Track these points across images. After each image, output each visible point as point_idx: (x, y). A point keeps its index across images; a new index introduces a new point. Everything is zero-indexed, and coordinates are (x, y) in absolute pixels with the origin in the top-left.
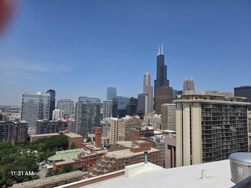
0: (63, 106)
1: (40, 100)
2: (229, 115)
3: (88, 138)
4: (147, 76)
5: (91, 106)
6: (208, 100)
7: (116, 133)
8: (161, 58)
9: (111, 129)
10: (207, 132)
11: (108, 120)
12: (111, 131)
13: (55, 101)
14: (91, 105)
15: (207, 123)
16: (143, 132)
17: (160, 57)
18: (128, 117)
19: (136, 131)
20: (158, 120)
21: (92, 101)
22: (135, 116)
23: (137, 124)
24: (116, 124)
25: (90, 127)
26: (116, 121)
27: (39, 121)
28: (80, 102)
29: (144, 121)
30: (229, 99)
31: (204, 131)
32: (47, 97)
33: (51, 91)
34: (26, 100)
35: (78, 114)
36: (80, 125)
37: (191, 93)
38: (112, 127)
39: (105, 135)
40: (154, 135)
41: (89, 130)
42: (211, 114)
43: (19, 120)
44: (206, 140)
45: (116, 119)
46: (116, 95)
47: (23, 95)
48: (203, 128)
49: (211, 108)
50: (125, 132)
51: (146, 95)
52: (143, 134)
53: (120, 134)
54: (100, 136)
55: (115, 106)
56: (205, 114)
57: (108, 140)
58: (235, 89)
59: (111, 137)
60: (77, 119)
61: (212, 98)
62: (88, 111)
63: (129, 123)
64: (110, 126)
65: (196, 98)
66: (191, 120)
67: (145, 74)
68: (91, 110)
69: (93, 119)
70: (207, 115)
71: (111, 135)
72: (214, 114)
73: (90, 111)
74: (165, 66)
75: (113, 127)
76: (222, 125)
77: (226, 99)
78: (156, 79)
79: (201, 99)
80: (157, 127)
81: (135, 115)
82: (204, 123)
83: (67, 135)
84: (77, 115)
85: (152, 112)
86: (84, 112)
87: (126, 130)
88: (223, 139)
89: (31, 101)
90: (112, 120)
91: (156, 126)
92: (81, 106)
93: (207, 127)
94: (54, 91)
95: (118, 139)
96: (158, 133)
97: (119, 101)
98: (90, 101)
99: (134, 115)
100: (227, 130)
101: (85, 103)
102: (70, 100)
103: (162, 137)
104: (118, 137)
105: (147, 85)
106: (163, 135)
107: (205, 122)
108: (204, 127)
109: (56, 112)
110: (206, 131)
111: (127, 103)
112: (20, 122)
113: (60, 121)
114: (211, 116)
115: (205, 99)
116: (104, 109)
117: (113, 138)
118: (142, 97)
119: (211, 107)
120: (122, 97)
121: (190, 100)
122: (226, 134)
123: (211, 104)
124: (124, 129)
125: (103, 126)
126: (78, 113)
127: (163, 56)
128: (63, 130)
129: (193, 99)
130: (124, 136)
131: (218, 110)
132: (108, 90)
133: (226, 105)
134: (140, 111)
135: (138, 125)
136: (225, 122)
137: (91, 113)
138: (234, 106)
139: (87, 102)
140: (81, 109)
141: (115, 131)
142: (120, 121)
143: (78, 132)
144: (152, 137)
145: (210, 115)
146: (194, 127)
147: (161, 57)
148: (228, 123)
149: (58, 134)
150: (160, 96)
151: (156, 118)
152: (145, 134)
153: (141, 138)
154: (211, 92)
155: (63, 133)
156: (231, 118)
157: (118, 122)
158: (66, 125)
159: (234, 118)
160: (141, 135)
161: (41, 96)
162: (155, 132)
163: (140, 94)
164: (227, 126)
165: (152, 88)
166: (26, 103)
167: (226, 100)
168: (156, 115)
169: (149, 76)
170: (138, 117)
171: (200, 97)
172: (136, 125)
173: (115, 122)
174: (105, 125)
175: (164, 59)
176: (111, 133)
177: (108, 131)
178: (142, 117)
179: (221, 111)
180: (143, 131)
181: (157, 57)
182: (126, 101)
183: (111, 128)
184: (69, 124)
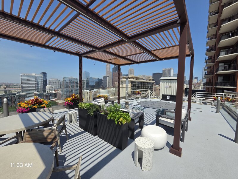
0: (53, 83)
1: (35, 79)
4: (108, 65)
5: (72, 83)
6: (135, 80)
11: (83, 92)
12: (85, 98)
13: (47, 80)
18: (95, 90)
27: (36, 93)
32: (40, 77)
33: (43, 73)
34: (25, 79)
35: (64, 88)
36: (65, 95)
37: (132, 76)
43: (19, 93)
46: (89, 76)
47: (21, 75)
51: (108, 77)
55: (87, 83)
56: (133, 87)
58: (153, 74)
60: (63, 92)
61: (137, 78)
62: (70, 86)
64: (85, 95)
65: (129, 79)
68: (72, 85)
75: (87, 95)
77: (144, 79)
79: (131, 79)
81: (99, 88)
83: (56, 101)
85: (111, 87)
86: (67, 87)
89: (29, 80)
92: (65, 83)
94: (45, 73)
97: (90, 80)
98: (71, 80)
101: (68, 81)
102: (58, 79)
105: (108, 70)
109: (48, 87)
111: (95, 82)
112: (21, 94)
113: (51, 93)
115: (134, 79)
118: (105, 78)
119: (136, 83)
120: (92, 78)
128: (54, 98)
131: (139, 85)
133: (144, 83)
137: (72, 87)
138: (147, 83)
140: (65, 85)
142: (91, 92)
143: (64, 99)
149: (50, 101)
151: (113, 90)
155: (53, 100)
157: (89, 93)
158: (55, 95)
161: (35, 77)
163: (104, 76)
165: (111, 73)
166: (25, 81)
168: (113, 88)
173: (88, 92)
179: (141, 85)
182: (94, 80)
184: (58, 95)
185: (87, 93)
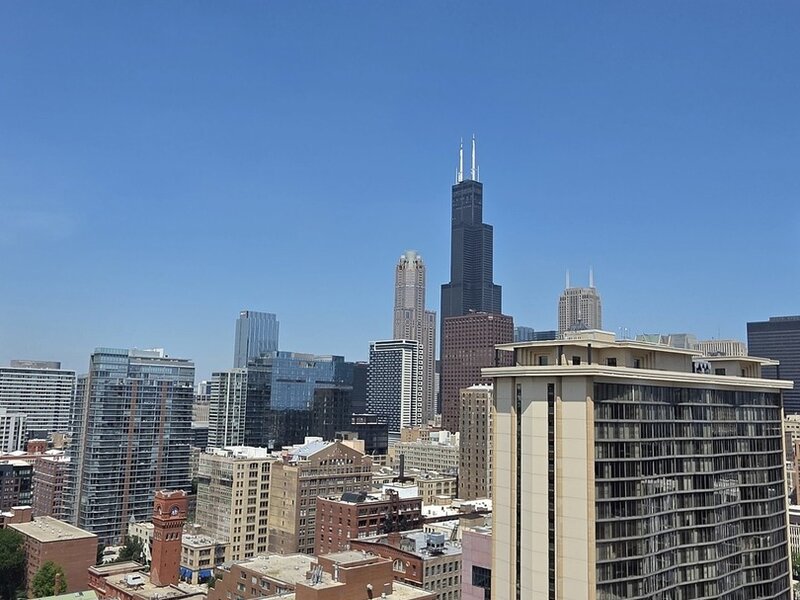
0: (25, 395)
2: (707, 434)
3: (126, 541)
4: (411, 266)
5: (150, 392)
6: (622, 371)
7: (257, 519)
8: (468, 197)
9: (234, 499)
10: (616, 507)
11: (222, 460)
12: (234, 507)
14: (146, 388)
15: (617, 469)
16: (374, 511)
17: (463, 192)
18: (313, 445)
19: (341, 507)
20: (452, 454)
21: (155, 370)
22: (346, 439)
23: (352, 477)
24: (260, 474)
25: (139, 490)
26: (260, 463)
28: (95, 373)
29: (387, 461)
30: (710, 367)
31: (607, 503)
35: (88, 430)
36: (93, 482)
38: (240, 492)
39: (204, 527)
40: (419, 522)
41: (137, 505)
42: (636, 429)
44: (613, 543)
45: (259, 453)
48: (601, 494)
49: (633, 402)
50: (298, 514)
51: (406, 347)
52: (373, 521)
53: (273, 522)
54: (175, 530)
55: (257, 395)
56: (611, 430)
57: (220, 549)
59: (231, 535)
60: (81, 456)
61: (641, 358)
62: (133, 415)
63: (314, 471)
64: (230, 484)
65: (576, 361)
66: (551, 456)
67: (403, 257)
69: (155, 453)
70: (617, 434)
71: (231, 525)
72: (646, 430)
73: (143, 418)
74: (486, 226)
75: (246, 488)
76: (681, 478)
77: (696, 366)
78: (448, 281)
79: (594, 366)
80: (443, 488)
81: (343, 434)
82: (608, 469)
83: (23, 527)
84: (83, 437)
85: (430, 422)
86: (115, 422)
87: (301, 504)
88: (685, 536)
90: (239, 459)
91: (439, 484)
92: (99, 394)
93: (617, 489)
95: (267, 544)
96: (441, 514)
97: (276, 372)
98: (144, 370)
99: (339, 437)
100: (701, 498)
101: (119, 378)
102: (58, 365)
103: (455, 531)
104: (267, 535)
105: (410, 304)
106: (457, 522)
107: (612, 463)
108: (606, 488)
110: (612, 502)
111: (311, 385)
114: (637, 438)
115: (612, 362)
116: (216, 407)
117: (243, 539)
118: (386, 357)
119: (634, 397)
120: (289, 354)
121: (550, 369)
122: (700, 516)
123: (636, 387)
124: (291, 500)
125: (200, 485)
126: (84, 425)
127: (479, 186)
129: (560, 364)
130: (291, 529)
131: (663, 412)
132: (240, 323)
133: (695, 392)
134: (374, 419)
135: (358, 477)
136: (694, 463)
137: (149, 425)
138: (729, 396)
139: (129, 375)
140: (99, 406)
141: (252, 510)
142: (277, 463)
143: (82, 514)
144: (412, 534)
145: (632, 434)
146: (564, 487)
147: (469, 190)
148: (708, 469)
150: (461, 354)
151: (442, 449)
152: (382, 520)
153: (362, 538)
154: (664, 340)
155: (2, 519)
156: (716, 445)
157: (266, 467)
158: (24, 483)
159: (729, 444)
160: (362, 523)
162: (426, 510)
163: (380, 345)
164: (701, 481)
165: (433, 319)
167: (699, 368)
168: (443, 435)
169: (419, 266)
170: (356, 444)
171: (592, 353)
172: (349, 482)
173: (255, 465)
174: (208, 481)
175: (479, 197)
176: (233, 516)
177: (221, 506)
178: (382, 445)
179: (679, 414)
180: (374, 508)
181: (455, 189)
182: (307, 371)
183: (234, 493)
184: (40, 480)
185: (247, 470)
